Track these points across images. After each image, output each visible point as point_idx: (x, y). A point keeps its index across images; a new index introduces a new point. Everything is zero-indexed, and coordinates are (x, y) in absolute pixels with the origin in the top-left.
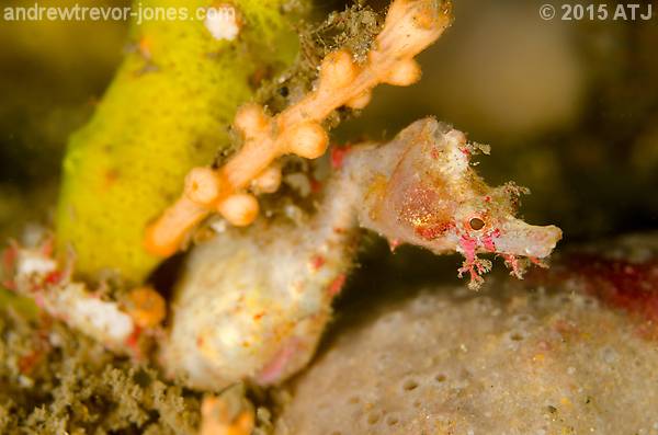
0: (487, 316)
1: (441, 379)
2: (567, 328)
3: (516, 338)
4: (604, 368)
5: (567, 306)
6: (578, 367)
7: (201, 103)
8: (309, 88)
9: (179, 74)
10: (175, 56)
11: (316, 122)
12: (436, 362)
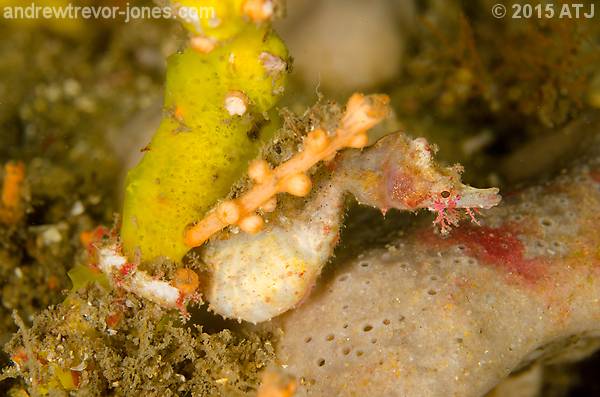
0: (409, 276)
1: (386, 322)
2: (462, 282)
3: (432, 293)
4: (487, 308)
5: (458, 266)
6: (472, 310)
7: (218, 150)
8: (295, 150)
9: (204, 133)
10: (200, 122)
11: (302, 173)
12: (381, 310)
